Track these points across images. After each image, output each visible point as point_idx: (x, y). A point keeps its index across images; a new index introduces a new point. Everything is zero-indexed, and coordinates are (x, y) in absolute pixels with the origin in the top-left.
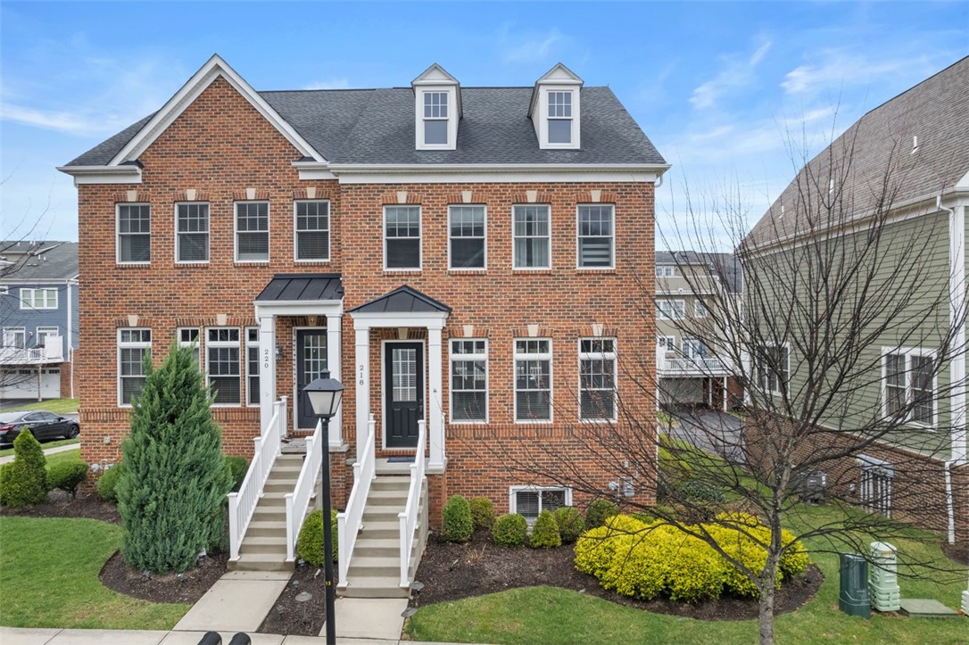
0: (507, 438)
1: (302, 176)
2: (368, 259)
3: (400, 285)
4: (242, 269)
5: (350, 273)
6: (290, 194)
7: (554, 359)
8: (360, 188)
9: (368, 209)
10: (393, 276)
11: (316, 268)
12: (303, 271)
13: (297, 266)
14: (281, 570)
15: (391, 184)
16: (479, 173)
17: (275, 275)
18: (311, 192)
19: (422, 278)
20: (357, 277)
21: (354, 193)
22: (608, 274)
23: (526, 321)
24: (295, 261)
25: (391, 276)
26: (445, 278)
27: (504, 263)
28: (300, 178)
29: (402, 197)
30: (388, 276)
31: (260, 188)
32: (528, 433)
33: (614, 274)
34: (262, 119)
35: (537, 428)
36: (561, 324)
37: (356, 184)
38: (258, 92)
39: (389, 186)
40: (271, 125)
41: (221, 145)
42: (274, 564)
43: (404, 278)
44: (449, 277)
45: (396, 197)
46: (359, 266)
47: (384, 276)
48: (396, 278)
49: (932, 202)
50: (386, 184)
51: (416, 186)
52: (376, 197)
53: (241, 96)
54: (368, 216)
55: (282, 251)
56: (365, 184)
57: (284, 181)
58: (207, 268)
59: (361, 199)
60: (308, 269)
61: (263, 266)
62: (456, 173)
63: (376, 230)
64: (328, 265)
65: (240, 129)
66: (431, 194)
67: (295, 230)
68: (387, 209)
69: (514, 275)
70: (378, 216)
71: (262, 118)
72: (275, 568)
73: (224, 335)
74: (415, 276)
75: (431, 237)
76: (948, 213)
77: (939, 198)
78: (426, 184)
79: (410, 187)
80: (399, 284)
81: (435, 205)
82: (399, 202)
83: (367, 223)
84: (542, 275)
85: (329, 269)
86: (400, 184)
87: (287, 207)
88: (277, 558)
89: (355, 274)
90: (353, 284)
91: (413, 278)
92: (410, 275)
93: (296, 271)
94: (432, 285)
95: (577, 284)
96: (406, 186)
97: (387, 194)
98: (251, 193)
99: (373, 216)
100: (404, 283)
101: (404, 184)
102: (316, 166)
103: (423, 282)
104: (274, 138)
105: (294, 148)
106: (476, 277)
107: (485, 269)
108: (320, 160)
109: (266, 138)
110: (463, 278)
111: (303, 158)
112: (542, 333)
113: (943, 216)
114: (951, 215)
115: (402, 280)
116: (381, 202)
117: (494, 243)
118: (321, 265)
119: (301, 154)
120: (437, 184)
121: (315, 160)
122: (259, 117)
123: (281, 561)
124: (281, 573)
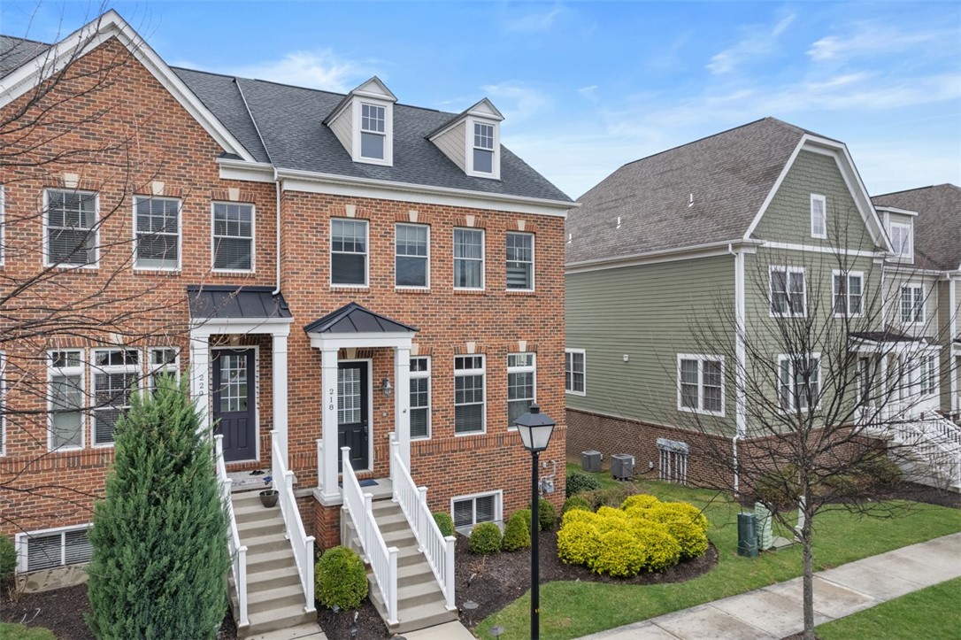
0: (448, 452)
1: (223, 174)
2: (315, 274)
3: (348, 303)
4: (145, 278)
5: (296, 289)
6: (208, 193)
7: (487, 374)
8: (307, 197)
9: (314, 220)
10: (341, 293)
11: (239, 280)
12: (223, 283)
13: (216, 277)
14: (301, 624)
15: (340, 196)
16: (426, 194)
17: (189, 286)
18: (234, 194)
19: (370, 295)
20: (303, 293)
21: (300, 202)
22: (530, 296)
23: (465, 339)
24: (211, 272)
25: (339, 292)
26: (393, 296)
27: (446, 283)
28: (221, 177)
29: (351, 210)
30: (336, 292)
31: (169, 182)
32: (466, 445)
33: (534, 296)
34: (173, 101)
35: (474, 439)
36: (493, 341)
37: (302, 192)
38: (170, 68)
39: (338, 198)
40: (184, 110)
41: (116, 124)
42: (294, 618)
43: (352, 295)
44: (397, 295)
45: (345, 210)
46: (305, 281)
47: (332, 292)
48: (344, 294)
49: (726, 247)
50: (334, 196)
51: (365, 201)
52: (324, 208)
53: (143, 68)
54: (314, 228)
55: (197, 259)
56: (312, 193)
57: (202, 178)
58: (96, 274)
59: (307, 209)
60: (230, 281)
61: (173, 275)
62: (404, 192)
63: (324, 244)
64: (253, 277)
65: (143, 109)
66: (380, 211)
67: (213, 235)
68: (333, 222)
69: (455, 295)
70: (326, 229)
71: (172, 99)
72: (294, 623)
73: (117, 359)
74: (364, 293)
75: (380, 254)
76: (734, 256)
77: (730, 246)
78: (374, 199)
79: (359, 200)
80: (347, 301)
81: (383, 222)
82: (348, 215)
83: (314, 235)
84: (479, 295)
85: (254, 282)
86: (349, 197)
87: (204, 208)
88: (294, 611)
89: (301, 290)
90: (298, 300)
91: (361, 296)
92: (358, 291)
93: (215, 283)
94: (380, 303)
95: (506, 304)
96: (355, 200)
97: (335, 206)
98: (158, 187)
99: (320, 228)
100: (352, 300)
101: (353, 197)
102: (246, 166)
103: (371, 300)
104: (188, 126)
105: (214, 141)
106: (421, 296)
107: (427, 288)
108: (248, 160)
109: (179, 125)
110: (409, 297)
111: (224, 155)
112: (479, 350)
113: (732, 257)
114: (736, 259)
115: (350, 297)
116: (329, 214)
117: (437, 264)
118: (243, 277)
119: (222, 149)
120: (385, 200)
121: (243, 159)
122: (169, 97)
123: (302, 613)
124: (304, 626)
